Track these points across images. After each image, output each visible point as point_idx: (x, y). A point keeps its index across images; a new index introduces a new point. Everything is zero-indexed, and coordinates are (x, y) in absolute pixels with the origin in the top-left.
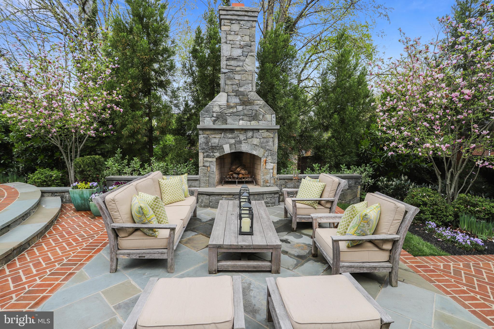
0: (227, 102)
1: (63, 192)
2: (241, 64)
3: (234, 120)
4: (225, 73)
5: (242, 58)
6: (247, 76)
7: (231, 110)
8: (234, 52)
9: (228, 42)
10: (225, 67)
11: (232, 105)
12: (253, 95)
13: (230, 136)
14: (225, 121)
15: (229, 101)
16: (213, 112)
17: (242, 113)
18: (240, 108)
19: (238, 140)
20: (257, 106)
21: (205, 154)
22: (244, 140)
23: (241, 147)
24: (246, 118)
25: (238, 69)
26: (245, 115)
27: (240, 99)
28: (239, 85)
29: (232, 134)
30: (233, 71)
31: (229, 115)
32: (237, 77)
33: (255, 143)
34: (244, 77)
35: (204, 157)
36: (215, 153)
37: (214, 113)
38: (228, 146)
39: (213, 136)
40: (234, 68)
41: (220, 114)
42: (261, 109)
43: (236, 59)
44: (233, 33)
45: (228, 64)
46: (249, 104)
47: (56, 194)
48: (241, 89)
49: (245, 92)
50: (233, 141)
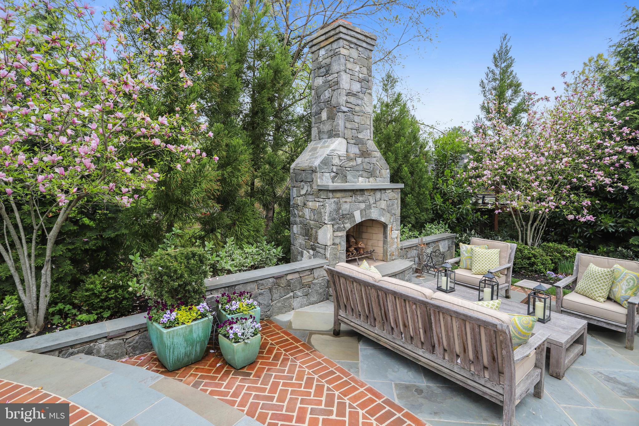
0: (347, 152)
1: (91, 341)
2: (359, 102)
3: (354, 176)
4: (344, 112)
5: (361, 95)
6: (365, 119)
7: (351, 164)
8: (353, 86)
9: (347, 70)
10: (344, 103)
11: (352, 156)
12: (372, 145)
13: (361, 199)
14: (345, 179)
15: (349, 150)
16: (332, 165)
17: (361, 168)
18: (359, 160)
19: (368, 204)
20: (375, 159)
21: (336, 227)
22: (374, 204)
23: (370, 213)
24: (365, 174)
25: (357, 108)
26: (364, 170)
27: (359, 149)
28: (358, 130)
29: (362, 197)
30: (352, 111)
31: (349, 169)
32: (357, 119)
33: (383, 207)
34: (363, 120)
35: (334, 231)
36: (346, 223)
37: (334, 167)
38: (358, 212)
39: (344, 200)
40: (353, 107)
41: (340, 168)
42: (378, 163)
43: (356, 95)
44: (352, 60)
45: (349, 101)
46: (367, 156)
47: (71, 350)
48: (360, 136)
49: (364, 140)
50: (363, 206)
